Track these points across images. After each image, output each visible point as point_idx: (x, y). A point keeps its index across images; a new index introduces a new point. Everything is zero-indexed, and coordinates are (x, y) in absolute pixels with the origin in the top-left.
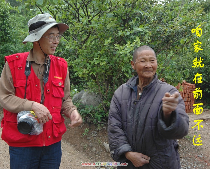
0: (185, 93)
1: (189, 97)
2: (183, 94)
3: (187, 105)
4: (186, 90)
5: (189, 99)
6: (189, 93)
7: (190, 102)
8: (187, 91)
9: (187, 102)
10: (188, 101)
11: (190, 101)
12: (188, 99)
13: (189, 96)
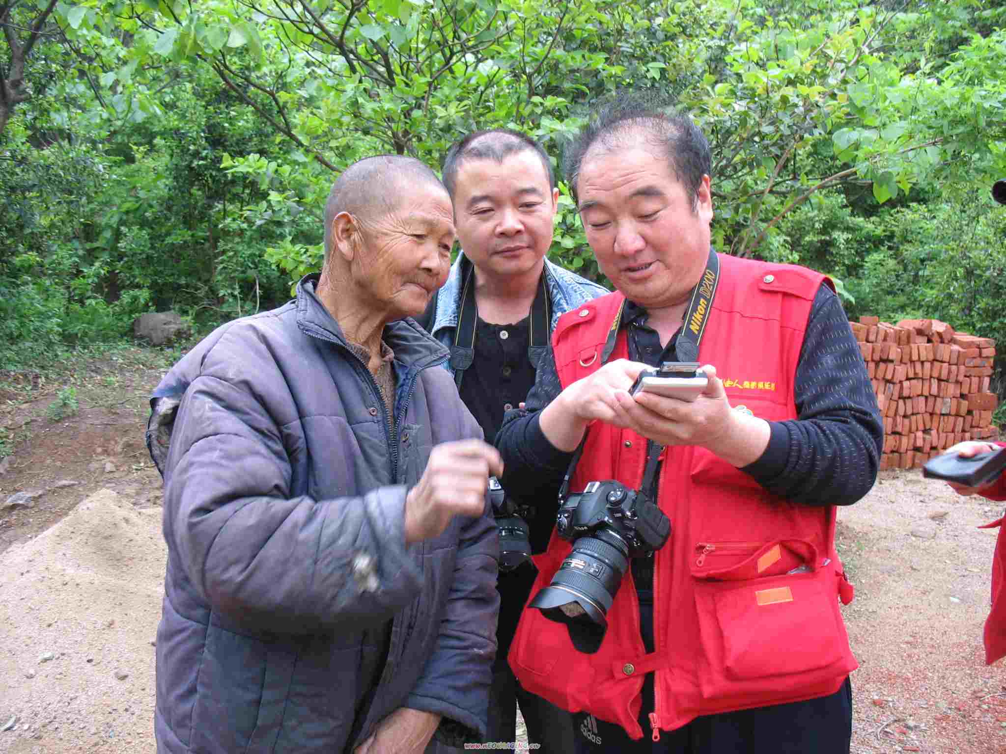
0: (944, 376)
1: (962, 396)
2: (935, 383)
3: (953, 431)
4: (946, 365)
5: (965, 404)
6: (961, 378)
7: (969, 418)
8: (954, 368)
9: (952, 419)
10: (957, 415)
11: (969, 412)
12: (959, 405)
13: (966, 391)
